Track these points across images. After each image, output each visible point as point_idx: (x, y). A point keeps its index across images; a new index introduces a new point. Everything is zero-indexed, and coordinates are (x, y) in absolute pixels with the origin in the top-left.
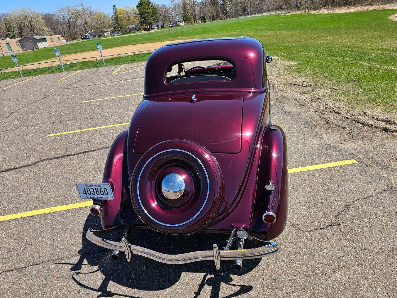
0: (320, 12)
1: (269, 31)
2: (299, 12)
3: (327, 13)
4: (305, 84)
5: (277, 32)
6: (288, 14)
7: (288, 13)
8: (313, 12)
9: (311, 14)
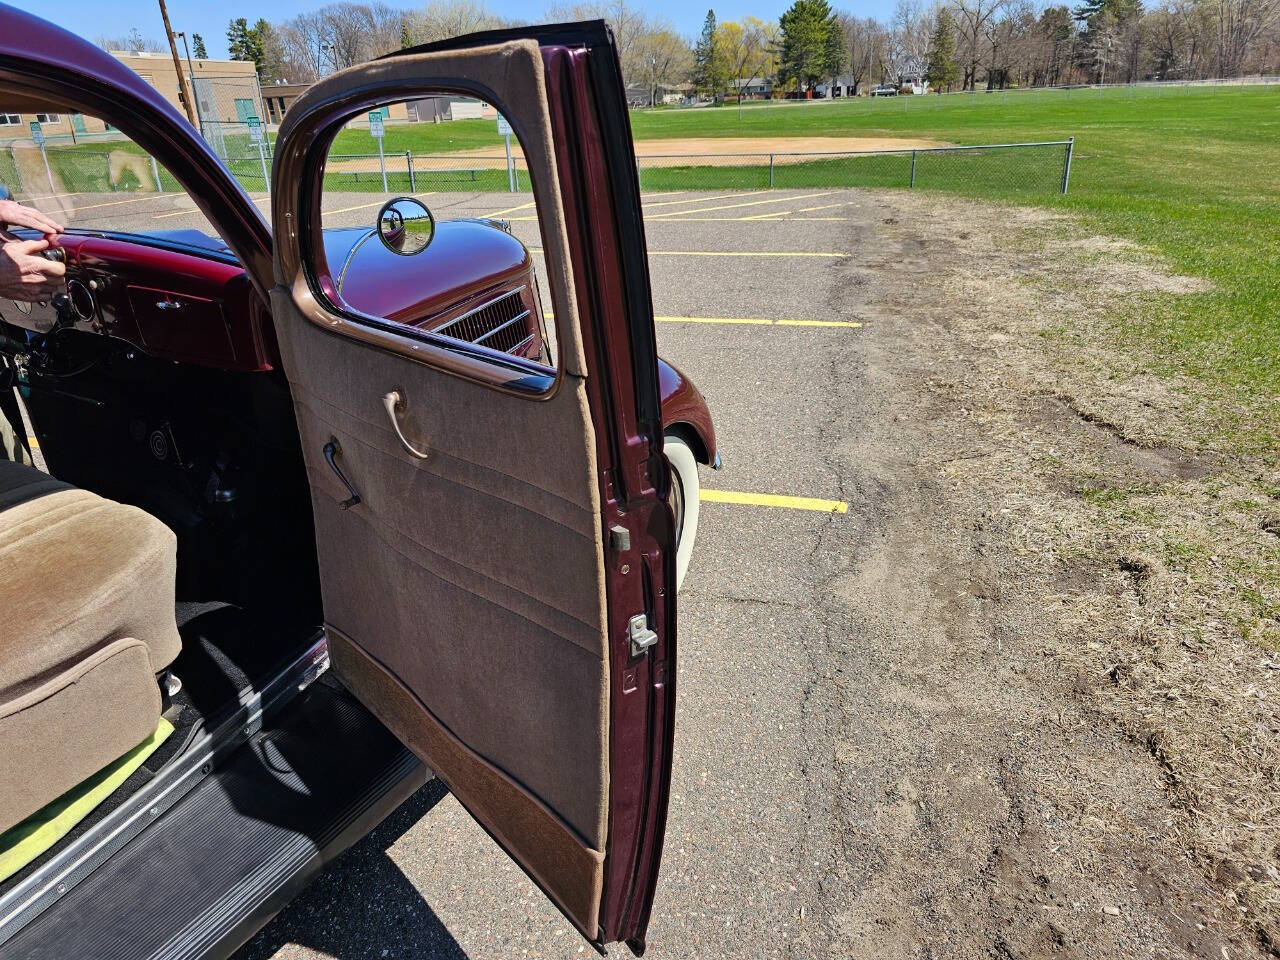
4: (1136, 421)
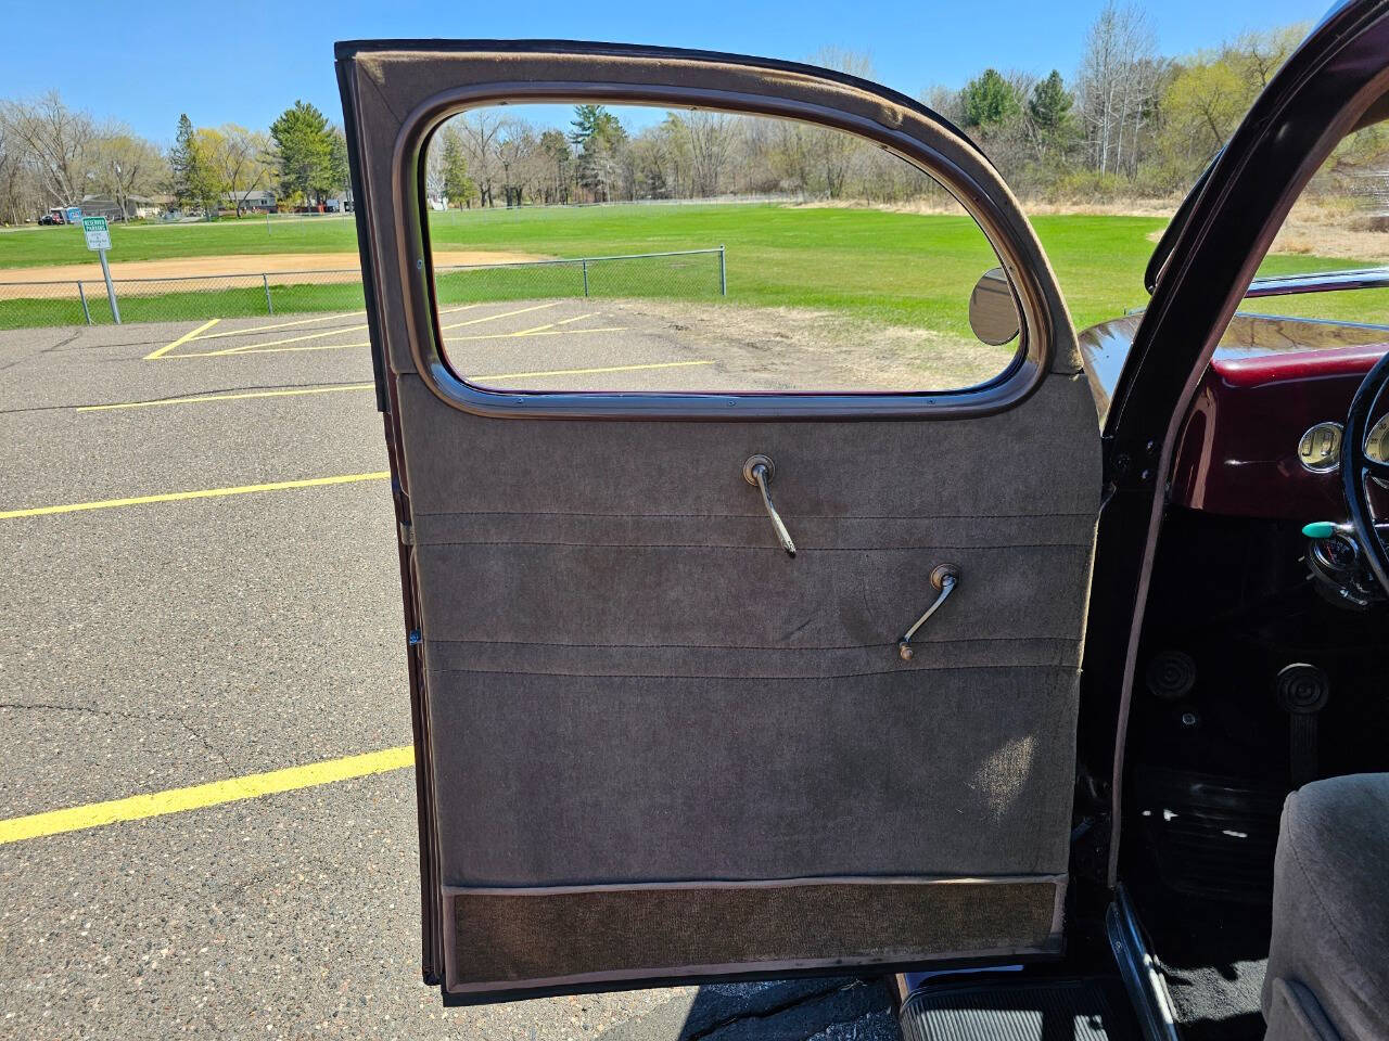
0: (908, 208)
1: (771, 249)
2: (841, 204)
3: (929, 212)
5: (804, 256)
6: (803, 206)
7: (806, 203)
8: (882, 207)
9: (879, 214)
